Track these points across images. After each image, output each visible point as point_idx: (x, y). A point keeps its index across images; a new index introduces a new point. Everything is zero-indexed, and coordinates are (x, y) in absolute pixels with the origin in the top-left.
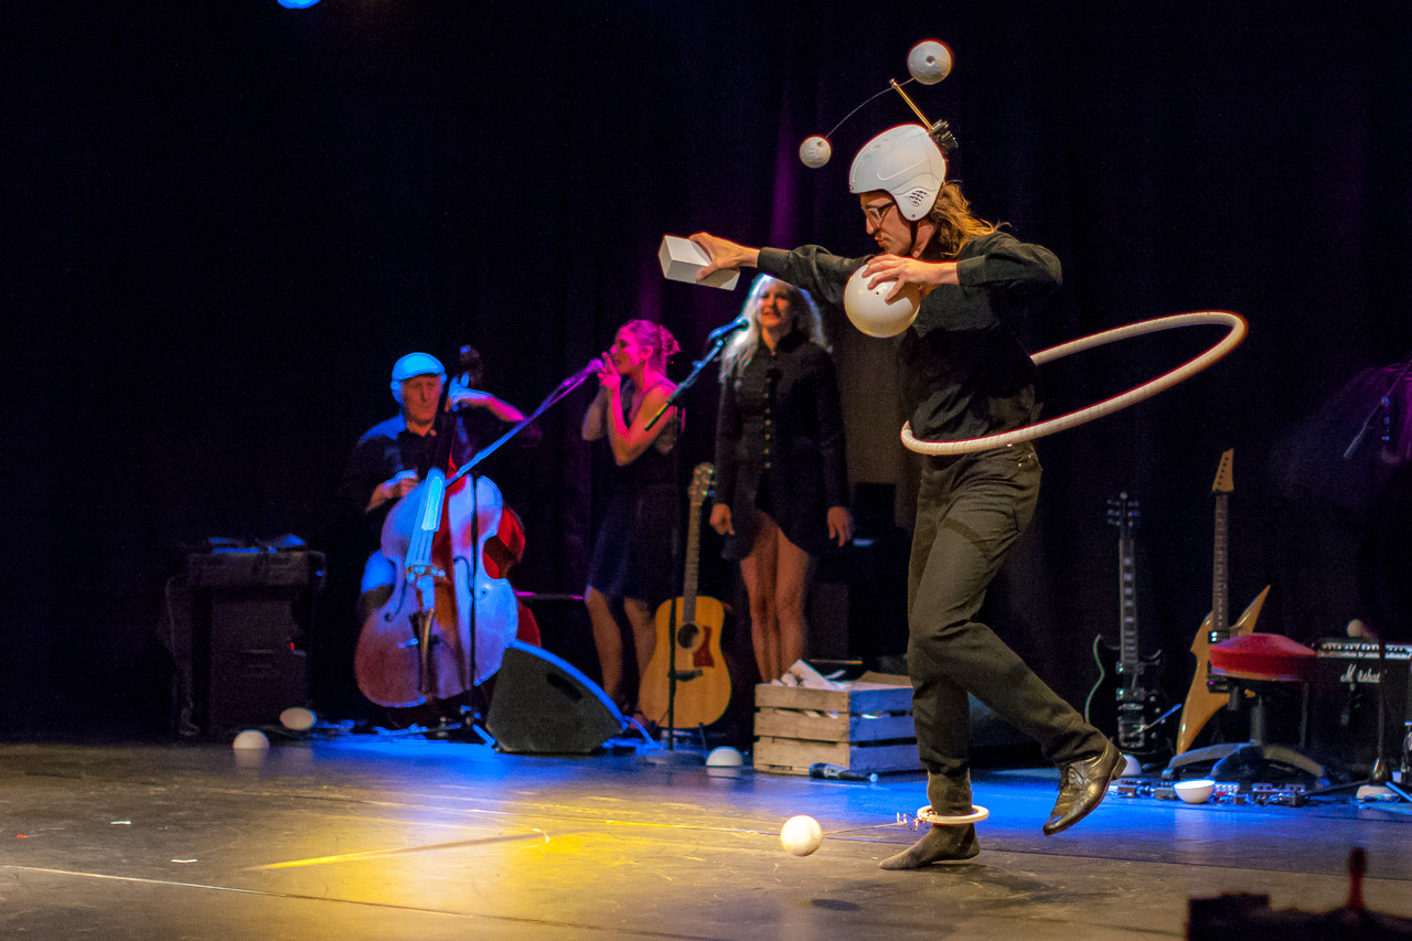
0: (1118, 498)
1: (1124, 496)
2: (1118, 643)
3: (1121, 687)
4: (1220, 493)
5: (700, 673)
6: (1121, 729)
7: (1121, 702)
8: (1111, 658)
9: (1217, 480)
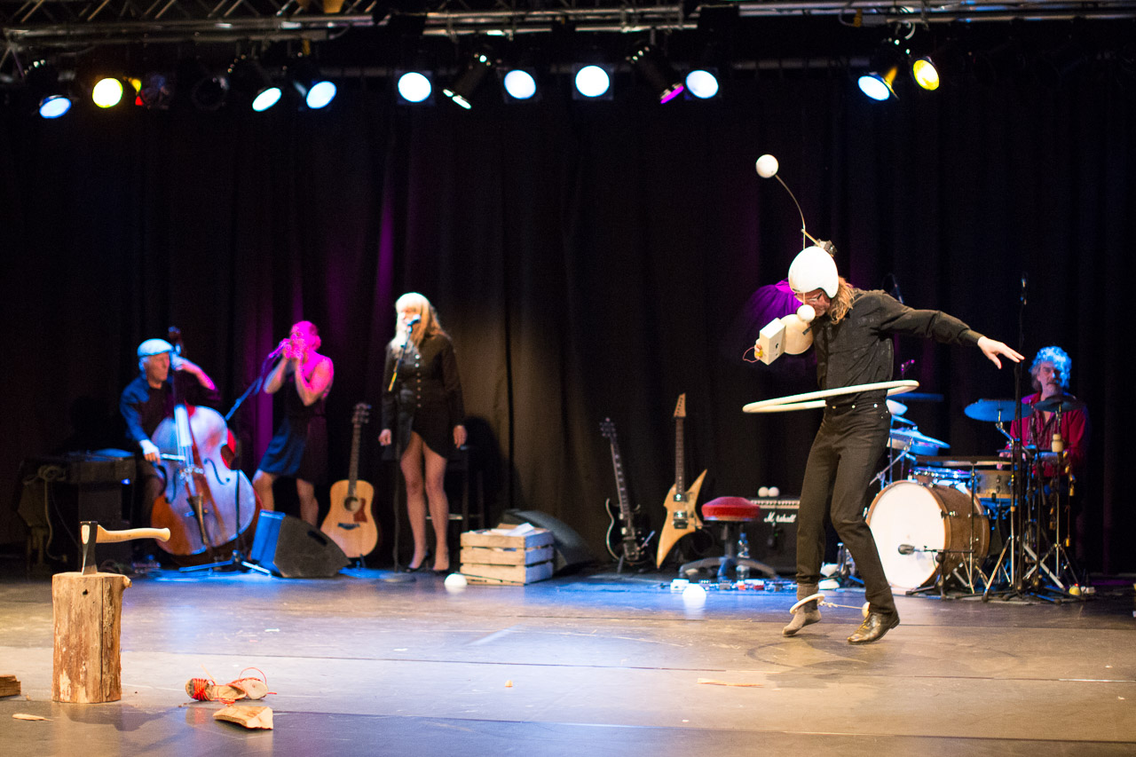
0: (604, 421)
1: (608, 420)
2: (618, 503)
3: (624, 526)
4: (678, 418)
5: (358, 526)
6: (626, 550)
7: (624, 536)
8: (616, 511)
9: (676, 410)
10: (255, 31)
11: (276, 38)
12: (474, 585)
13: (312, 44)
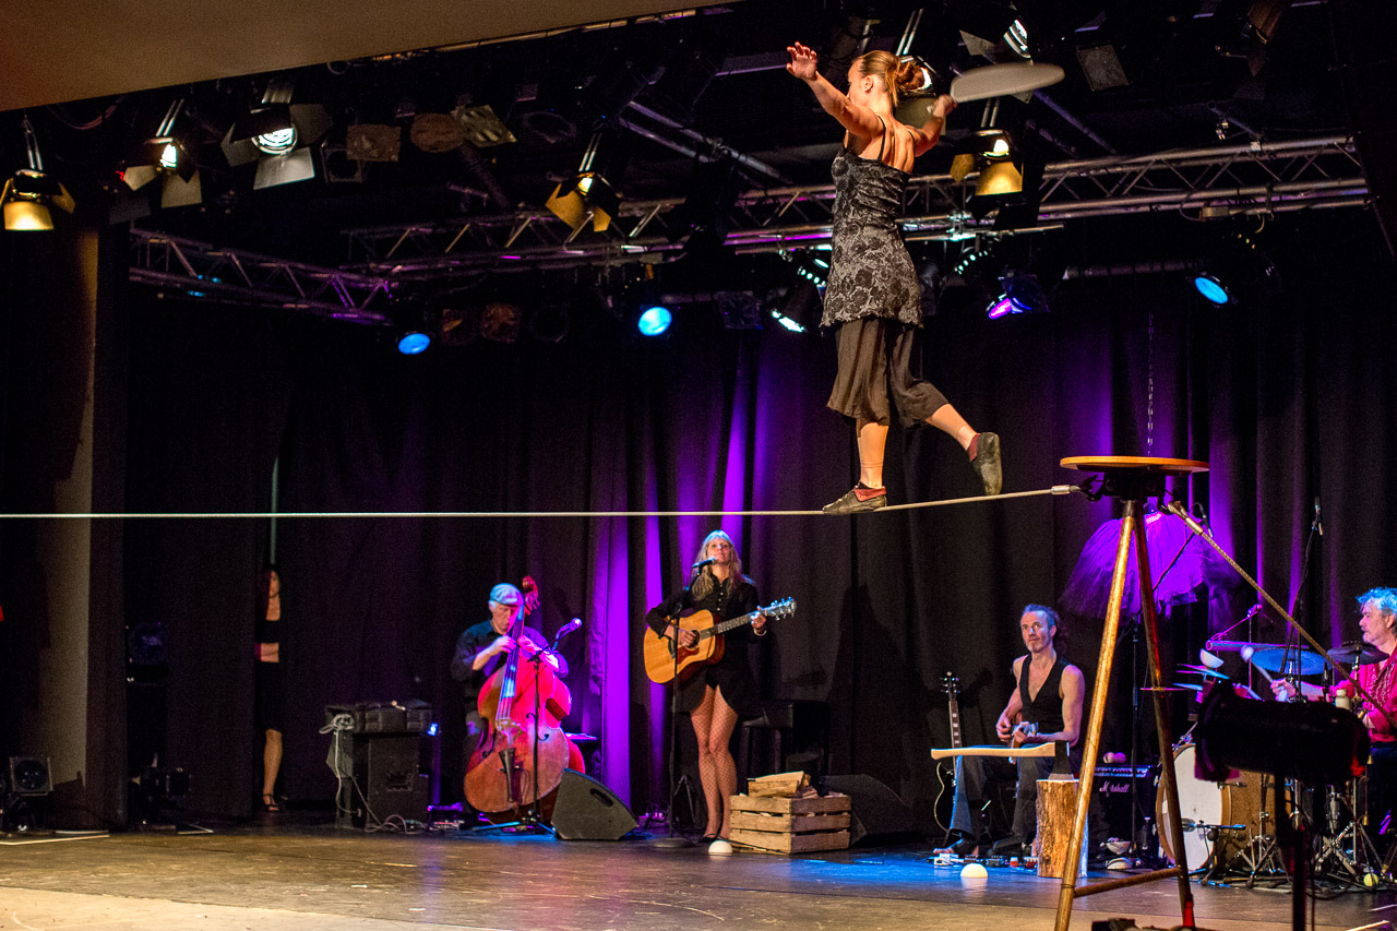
10: (600, 258)
11: (617, 263)
12: (739, 851)
13: (655, 267)
